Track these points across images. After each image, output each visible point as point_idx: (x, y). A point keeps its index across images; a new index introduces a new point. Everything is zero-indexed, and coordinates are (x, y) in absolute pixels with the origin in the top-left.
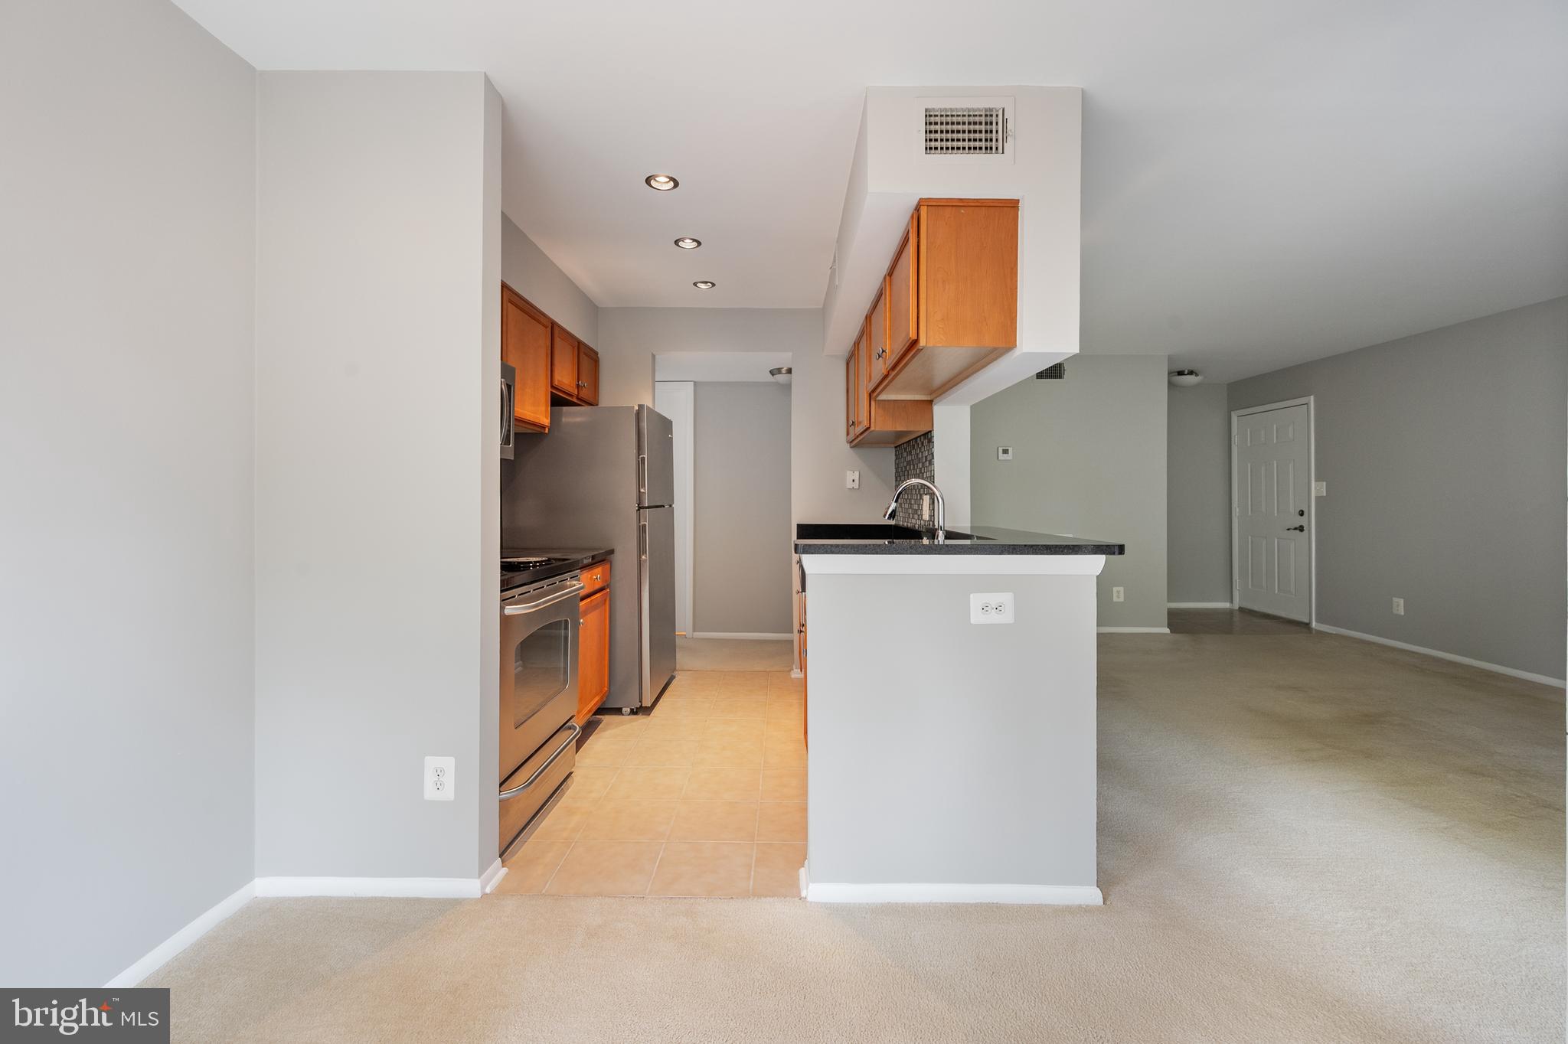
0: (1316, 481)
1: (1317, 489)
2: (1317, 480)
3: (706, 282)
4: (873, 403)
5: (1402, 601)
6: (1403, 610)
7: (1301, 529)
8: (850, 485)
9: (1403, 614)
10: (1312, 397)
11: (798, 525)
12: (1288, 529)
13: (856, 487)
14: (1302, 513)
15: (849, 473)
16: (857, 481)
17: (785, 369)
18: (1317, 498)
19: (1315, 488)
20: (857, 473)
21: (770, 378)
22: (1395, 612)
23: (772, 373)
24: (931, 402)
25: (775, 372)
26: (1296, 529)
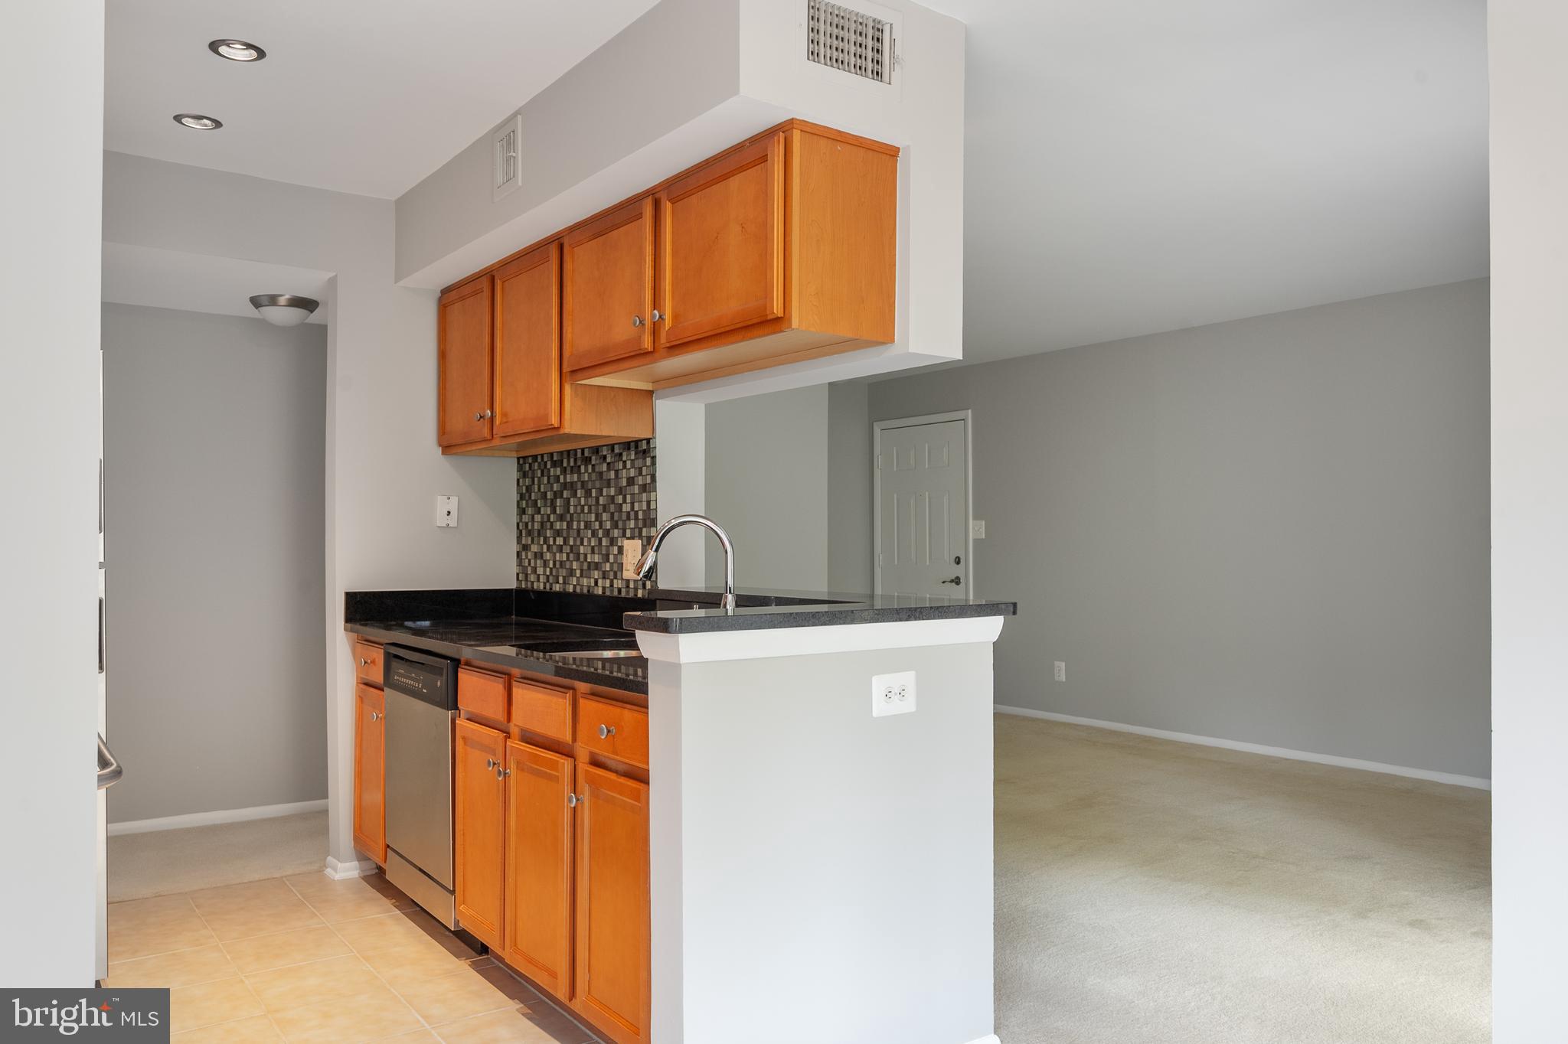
0: (973, 520)
1: (976, 529)
2: (975, 518)
3: (200, 118)
4: (568, 388)
5: (1063, 665)
6: (1064, 677)
7: (957, 581)
8: (441, 520)
9: (1064, 680)
10: (970, 411)
11: (348, 594)
12: (944, 582)
13: (453, 523)
14: (958, 561)
15: (441, 500)
16: (454, 513)
17: (287, 296)
18: (976, 541)
19: (973, 528)
20: (454, 500)
21: (251, 311)
22: (1057, 678)
23: (256, 302)
24: (650, 393)
25: (265, 301)
26: (952, 581)
